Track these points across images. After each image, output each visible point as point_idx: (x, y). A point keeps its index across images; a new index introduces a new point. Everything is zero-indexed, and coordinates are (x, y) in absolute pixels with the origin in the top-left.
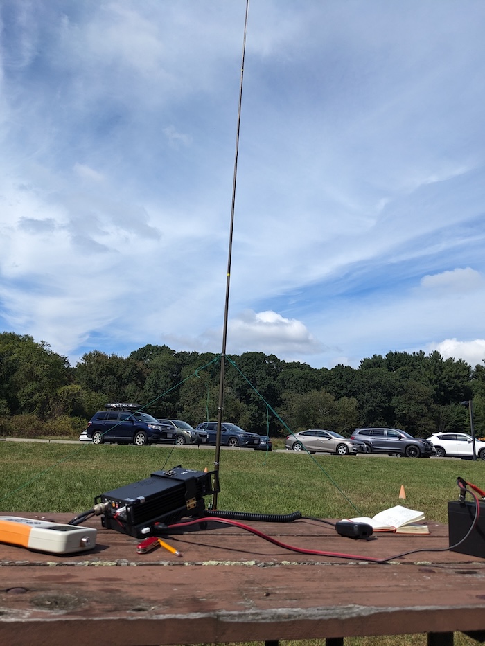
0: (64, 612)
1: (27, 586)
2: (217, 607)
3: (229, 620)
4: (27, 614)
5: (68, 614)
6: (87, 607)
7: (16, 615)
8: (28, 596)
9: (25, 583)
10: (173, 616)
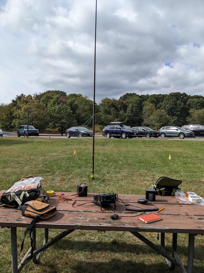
0: (111, 225)
1: (104, 218)
2: (138, 225)
3: (140, 228)
4: (105, 225)
5: (112, 225)
6: (115, 224)
7: (104, 225)
8: (104, 220)
9: (103, 217)
10: (130, 227)
